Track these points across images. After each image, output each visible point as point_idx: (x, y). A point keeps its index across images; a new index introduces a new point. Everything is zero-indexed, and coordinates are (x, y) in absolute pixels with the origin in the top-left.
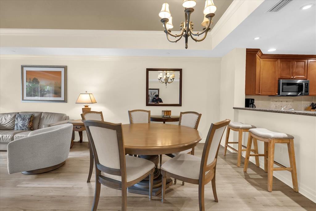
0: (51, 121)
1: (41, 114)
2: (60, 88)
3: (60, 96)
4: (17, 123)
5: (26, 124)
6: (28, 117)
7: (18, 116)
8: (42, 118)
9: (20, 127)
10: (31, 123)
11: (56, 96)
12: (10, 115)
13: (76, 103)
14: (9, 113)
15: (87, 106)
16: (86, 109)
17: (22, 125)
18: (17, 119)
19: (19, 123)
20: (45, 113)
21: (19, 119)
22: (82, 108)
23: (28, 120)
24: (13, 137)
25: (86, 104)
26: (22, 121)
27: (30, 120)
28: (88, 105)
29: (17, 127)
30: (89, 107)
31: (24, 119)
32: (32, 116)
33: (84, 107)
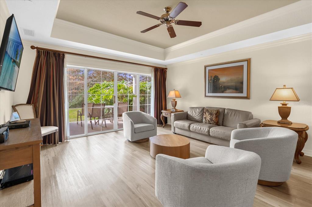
0: (236, 118)
1: (225, 110)
2: (242, 83)
3: (242, 92)
4: (206, 117)
5: (214, 119)
6: (215, 112)
7: (206, 111)
8: (226, 114)
9: (208, 121)
10: (217, 119)
11: (237, 92)
12: (198, 109)
13: (270, 100)
14: (197, 107)
15: (286, 105)
16: (284, 109)
17: (210, 119)
18: (205, 113)
19: (208, 117)
20: (228, 109)
21: (207, 114)
22: (278, 107)
23: (215, 115)
24: (209, 130)
25: (285, 101)
26: (209, 116)
27: (217, 116)
28: (287, 102)
29: (206, 120)
30: (288, 106)
31: (211, 114)
32: (218, 112)
33: (281, 105)
